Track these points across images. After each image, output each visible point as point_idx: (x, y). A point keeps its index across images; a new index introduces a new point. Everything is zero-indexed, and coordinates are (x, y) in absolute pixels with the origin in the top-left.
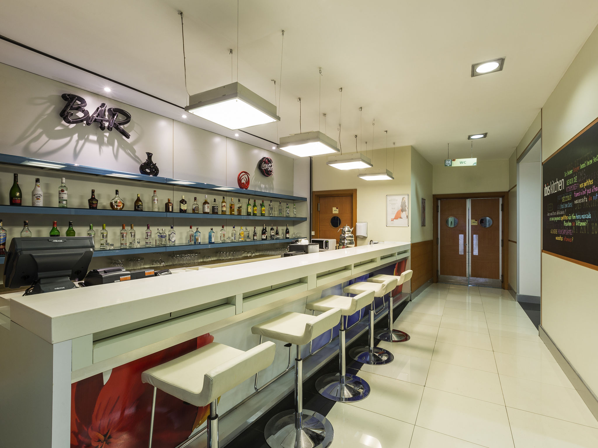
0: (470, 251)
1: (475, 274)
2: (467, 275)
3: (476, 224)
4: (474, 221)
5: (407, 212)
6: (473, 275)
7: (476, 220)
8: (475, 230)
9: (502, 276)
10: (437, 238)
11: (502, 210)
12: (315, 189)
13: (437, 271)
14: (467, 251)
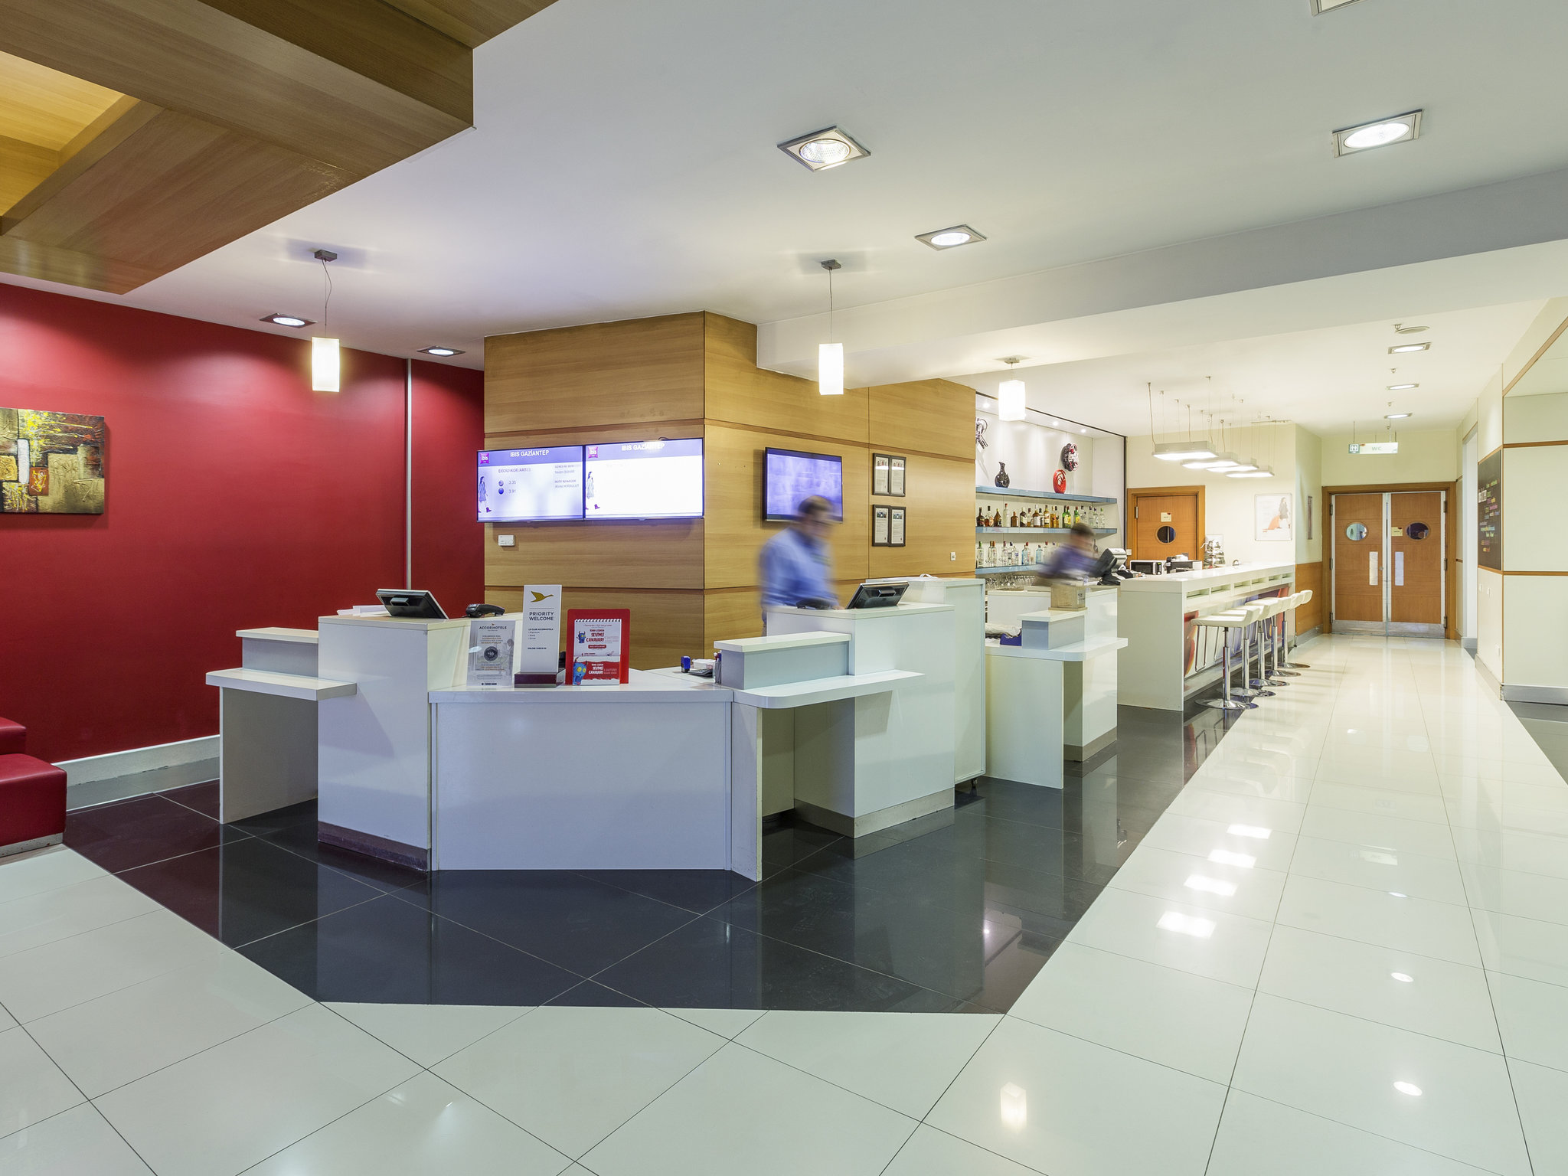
0: (1390, 579)
1: (1398, 617)
2: (1384, 618)
3: (1400, 533)
4: (1396, 529)
5: (1289, 520)
6: (1394, 620)
7: (1400, 528)
8: (1397, 544)
9: (1446, 618)
10: (1330, 559)
11: (1446, 511)
12: (1129, 486)
13: (1331, 613)
14: (1384, 578)
